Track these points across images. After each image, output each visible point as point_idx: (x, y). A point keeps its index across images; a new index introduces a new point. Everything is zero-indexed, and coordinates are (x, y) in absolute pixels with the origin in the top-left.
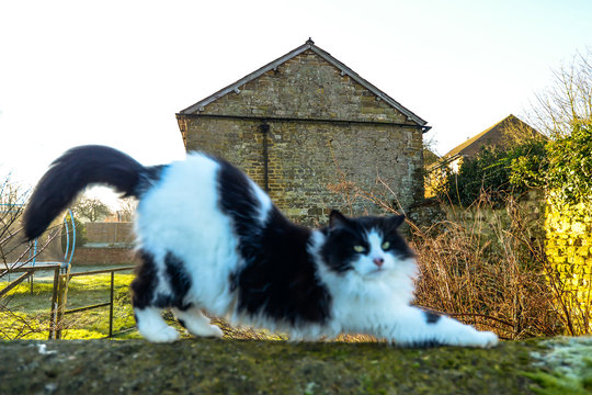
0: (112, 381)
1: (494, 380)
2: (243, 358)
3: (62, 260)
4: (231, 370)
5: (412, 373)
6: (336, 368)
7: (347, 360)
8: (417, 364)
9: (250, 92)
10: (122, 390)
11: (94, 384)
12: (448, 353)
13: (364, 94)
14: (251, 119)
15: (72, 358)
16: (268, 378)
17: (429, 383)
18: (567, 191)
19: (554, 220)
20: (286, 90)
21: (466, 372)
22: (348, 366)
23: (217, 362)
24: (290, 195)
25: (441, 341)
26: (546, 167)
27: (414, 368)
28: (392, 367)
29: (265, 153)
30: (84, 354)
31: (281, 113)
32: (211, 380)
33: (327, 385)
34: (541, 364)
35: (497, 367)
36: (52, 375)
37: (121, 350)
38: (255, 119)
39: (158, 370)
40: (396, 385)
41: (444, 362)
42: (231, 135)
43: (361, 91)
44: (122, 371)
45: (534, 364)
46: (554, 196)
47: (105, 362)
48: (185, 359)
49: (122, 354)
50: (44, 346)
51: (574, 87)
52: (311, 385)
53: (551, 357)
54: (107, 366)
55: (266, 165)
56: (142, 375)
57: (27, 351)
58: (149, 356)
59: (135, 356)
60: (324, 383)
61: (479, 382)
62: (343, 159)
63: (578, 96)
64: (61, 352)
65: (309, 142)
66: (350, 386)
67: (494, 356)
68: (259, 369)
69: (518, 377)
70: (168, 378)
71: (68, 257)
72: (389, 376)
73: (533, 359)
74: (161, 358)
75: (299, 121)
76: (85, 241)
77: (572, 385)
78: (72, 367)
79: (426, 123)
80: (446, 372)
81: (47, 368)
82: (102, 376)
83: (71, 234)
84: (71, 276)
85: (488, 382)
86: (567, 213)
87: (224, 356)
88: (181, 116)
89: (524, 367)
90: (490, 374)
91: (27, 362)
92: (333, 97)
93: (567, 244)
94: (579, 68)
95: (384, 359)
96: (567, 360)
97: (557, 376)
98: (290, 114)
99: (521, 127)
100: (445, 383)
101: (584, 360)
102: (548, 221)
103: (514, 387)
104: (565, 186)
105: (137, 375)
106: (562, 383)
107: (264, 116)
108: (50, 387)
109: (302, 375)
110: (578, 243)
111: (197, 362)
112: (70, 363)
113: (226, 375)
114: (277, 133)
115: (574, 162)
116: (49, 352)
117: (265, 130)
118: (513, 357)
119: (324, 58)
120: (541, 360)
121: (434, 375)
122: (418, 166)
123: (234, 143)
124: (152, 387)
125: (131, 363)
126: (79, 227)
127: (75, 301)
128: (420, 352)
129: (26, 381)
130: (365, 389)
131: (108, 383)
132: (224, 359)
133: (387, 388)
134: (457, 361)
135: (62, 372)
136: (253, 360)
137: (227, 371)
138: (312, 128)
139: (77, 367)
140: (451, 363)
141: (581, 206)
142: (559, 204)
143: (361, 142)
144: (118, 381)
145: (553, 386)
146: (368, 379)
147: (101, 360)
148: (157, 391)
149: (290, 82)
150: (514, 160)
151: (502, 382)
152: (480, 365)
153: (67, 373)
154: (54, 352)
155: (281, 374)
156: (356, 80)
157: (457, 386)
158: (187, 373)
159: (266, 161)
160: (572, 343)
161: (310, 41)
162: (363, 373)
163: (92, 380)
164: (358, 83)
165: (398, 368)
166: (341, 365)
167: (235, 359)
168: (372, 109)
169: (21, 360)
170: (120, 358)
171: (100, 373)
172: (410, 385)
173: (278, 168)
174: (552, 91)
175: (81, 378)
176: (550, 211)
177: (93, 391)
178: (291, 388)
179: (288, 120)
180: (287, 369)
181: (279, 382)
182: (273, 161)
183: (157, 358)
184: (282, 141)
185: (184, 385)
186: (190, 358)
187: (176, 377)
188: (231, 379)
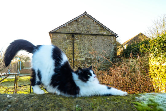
0: (26, 104)
1: (125, 104)
2: (60, 98)
3: (17, 72)
4: (57, 101)
5: (104, 102)
6: (84, 101)
7: (87, 99)
8: (106, 100)
9: (69, 26)
10: (28, 106)
11: (21, 105)
12: (114, 97)
13: (100, 27)
14: (69, 34)
15: (16, 98)
16: (66, 104)
17: (108, 105)
18: (155, 54)
19: (152, 62)
20: (79, 26)
21: (118, 102)
22: (88, 100)
23: (54, 99)
24: (80, 54)
25: (112, 94)
26: (149, 47)
27: (105, 101)
28: (99, 101)
29: (73, 43)
30: (19, 97)
31: (78, 32)
32: (51, 104)
33: (82, 106)
34: (138, 100)
35: (126, 101)
36: (10, 103)
37: (29, 96)
38: (70, 34)
39: (38, 101)
40: (100, 105)
41: (113, 100)
42: (64, 38)
43: (100, 26)
44: (28, 102)
45: (136, 100)
46: (152, 55)
47: (24, 99)
48: (45, 98)
49: (29, 97)
50: (9, 95)
51: (158, 25)
52: (77, 105)
53: (141, 98)
54: (25, 101)
55: (73, 46)
56: (34, 103)
57: (4, 96)
58: (36, 98)
59: (32, 98)
60: (81, 105)
61: (121, 105)
62: (95, 45)
63: (159, 27)
64: (13, 97)
65: (85, 40)
66: (88, 105)
67: (126, 98)
68: (64, 101)
69: (131, 103)
70: (40, 103)
71: (19, 71)
72: (98, 103)
73: (136, 99)
74: (39, 98)
75: (83, 34)
76: (24, 67)
77: (145, 105)
78: (16, 101)
79: (117, 35)
80: (113, 102)
81: (9, 101)
82: (23, 103)
83: (20, 65)
84: (20, 77)
85: (124, 105)
86: (155, 60)
87: (55, 98)
88: (50, 33)
89: (133, 101)
90: (124, 102)
91: (4, 99)
92: (92, 28)
93: (155, 68)
94: (159, 20)
95: (97, 99)
96: (144, 99)
97: (141, 103)
98: (80, 32)
99: (143, 36)
100: (112, 105)
101: (149, 99)
102: (150, 62)
103: (130, 106)
104: (154, 52)
105: (32, 103)
106: (142, 105)
107: (73, 33)
108: (9, 106)
109: (75, 103)
110: (158, 68)
111: (48, 99)
112: (15, 100)
113: (56, 103)
114: (76, 37)
115: (157, 46)
116: (10, 97)
117: (73, 37)
118: (131, 98)
119: (89, 17)
120: (138, 99)
121: (110, 103)
122: (115, 47)
123: (65, 40)
124: (36, 106)
125: (31, 100)
126: (22, 63)
127: (21, 84)
128: (107, 97)
129: (3, 104)
130: (91, 106)
131: (25, 105)
132: (55, 99)
133: (97, 106)
134: (116, 99)
135: (13, 102)
136: (63, 99)
137: (56, 102)
138: (86, 36)
139: (17, 100)
140: (115, 100)
141: (159, 58)
142: (153, 57)
143: (100, 40)
144: (27, 104)
145: (140, 105)
146: (92, 104)
147: (23, 99)
148: (37, 107)
149: (80, 23)
150: (141, 45)
151: (127, 105)
152: (122, 100)
153: (14, 102)
154: (11, 97)
155: (70, 102)
156: (98, 23)
157: (115, 106)
158: (45, 102)
159: (73, 45)
160: (147, 95)
161: (86, 12)
162: (91, 102)
163: (20, 104)
164: (99, 24)
165: (100, 101)
166: (86, 100)
167: (58, 99)
168: (103, 31)
169: (2, 99)
170: (28, 98)
171: (23, 102)
172: (103, 105)
173: (77, 47)
174: (152, 26)
175: (18, 104)
176: (151, 59)
177: (21, 107)
178: (72, 106)
179: (79, 34)
180: (72, 101)
181: (69, 104)
182: (75, 45)
183: (38, 98)
184: (78, 40)
185: (44, 105)
186: (46, 98)
187: (42, 103)
188: (57, 104)
